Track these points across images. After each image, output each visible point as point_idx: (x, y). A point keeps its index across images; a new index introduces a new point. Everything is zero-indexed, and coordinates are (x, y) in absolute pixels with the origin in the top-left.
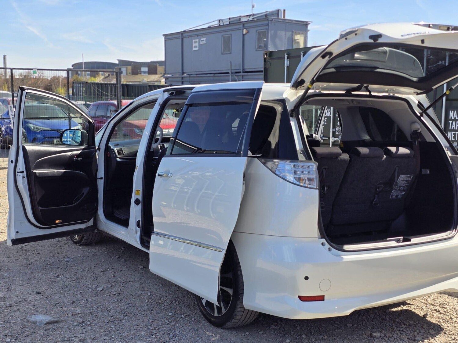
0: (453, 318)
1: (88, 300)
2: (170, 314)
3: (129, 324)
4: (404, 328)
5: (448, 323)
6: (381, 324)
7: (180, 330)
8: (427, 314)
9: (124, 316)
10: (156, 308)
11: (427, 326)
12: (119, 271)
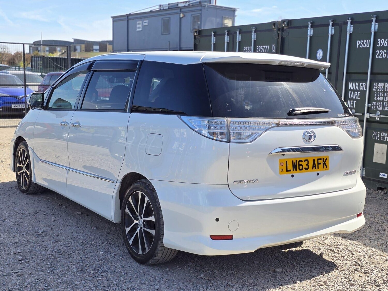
0: (345, 256)
1: (29, 241)
2: (101, 253)
3: (63, 261)
4: (303, 265)
5: (341, 261)
6: (283, 261)
7: (108, 266)
8: (323, 253)
9: (59, 254)
10: (89, 248)
11: (323, 263)
12: (60, 216)
